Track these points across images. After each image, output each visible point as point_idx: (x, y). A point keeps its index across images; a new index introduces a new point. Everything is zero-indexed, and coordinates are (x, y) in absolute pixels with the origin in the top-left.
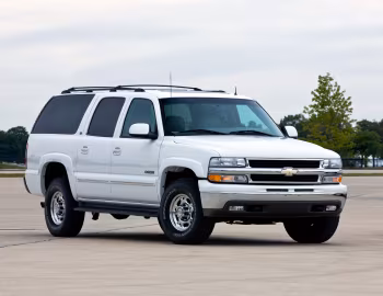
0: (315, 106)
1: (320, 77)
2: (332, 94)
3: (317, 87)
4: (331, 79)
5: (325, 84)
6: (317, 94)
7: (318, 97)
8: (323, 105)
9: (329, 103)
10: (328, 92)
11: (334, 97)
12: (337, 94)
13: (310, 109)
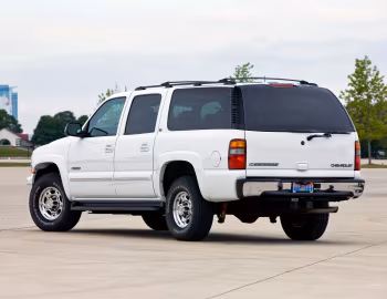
0: (351, 92)
1: (357, 60)
2: (370, 79)
3: (353, 72)
4: (369, 63)
5: (364, 68)
6: (354, 79)
7: (354, 82)
8: (360, 91)
9: (366, 88)
10: (366, 77)
11: (372, 83)
12: (376, 79)
13: (347, 94)
